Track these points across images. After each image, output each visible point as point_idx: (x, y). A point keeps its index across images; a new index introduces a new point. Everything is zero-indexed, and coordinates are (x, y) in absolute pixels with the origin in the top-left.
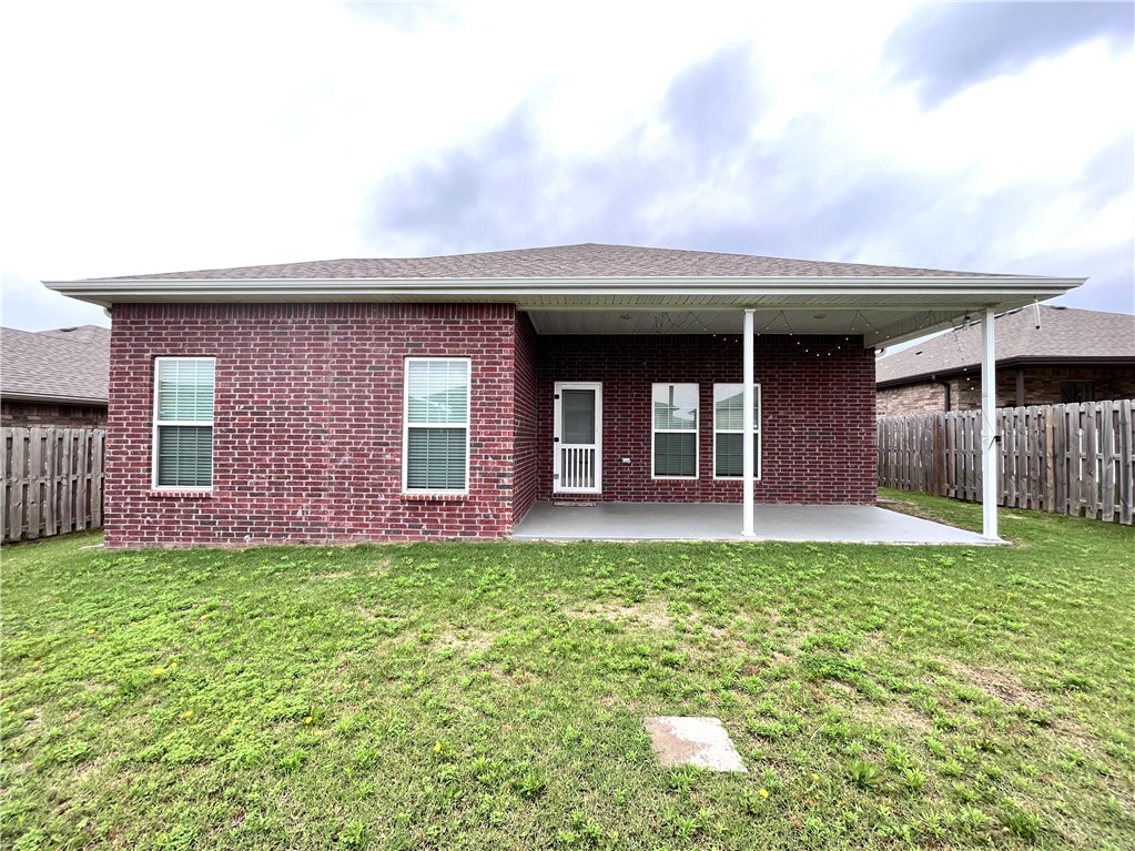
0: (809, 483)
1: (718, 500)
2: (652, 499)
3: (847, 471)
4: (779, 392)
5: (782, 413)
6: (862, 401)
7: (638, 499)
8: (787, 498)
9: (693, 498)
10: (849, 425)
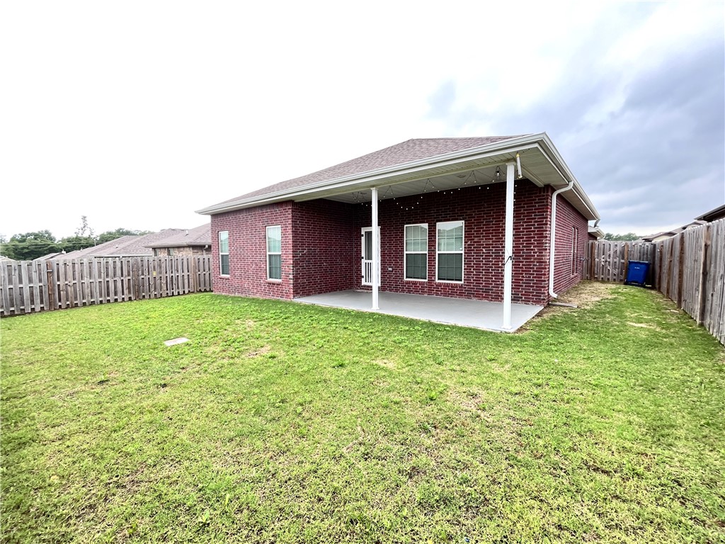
0: (494, 287)
1: (437, 294)
2: (403, 291)
3: (523, 280)
4: (475, 226)
5: (476, 240)
6: (536, 228)
7: (397, 291)
8: (478, 296)
9: (423, 292)
10: (524, 247)
